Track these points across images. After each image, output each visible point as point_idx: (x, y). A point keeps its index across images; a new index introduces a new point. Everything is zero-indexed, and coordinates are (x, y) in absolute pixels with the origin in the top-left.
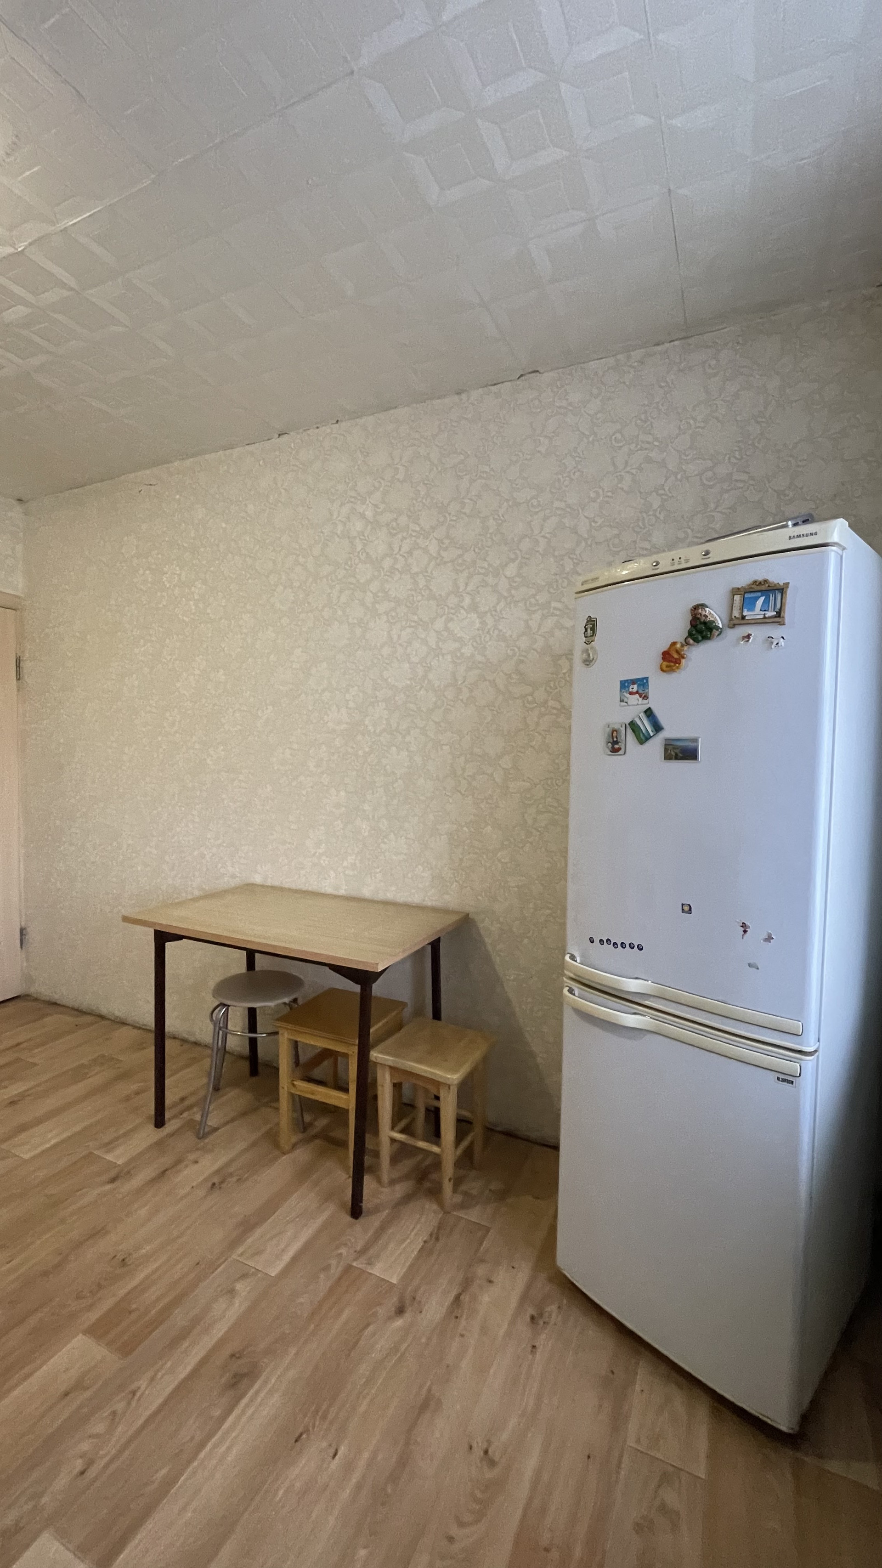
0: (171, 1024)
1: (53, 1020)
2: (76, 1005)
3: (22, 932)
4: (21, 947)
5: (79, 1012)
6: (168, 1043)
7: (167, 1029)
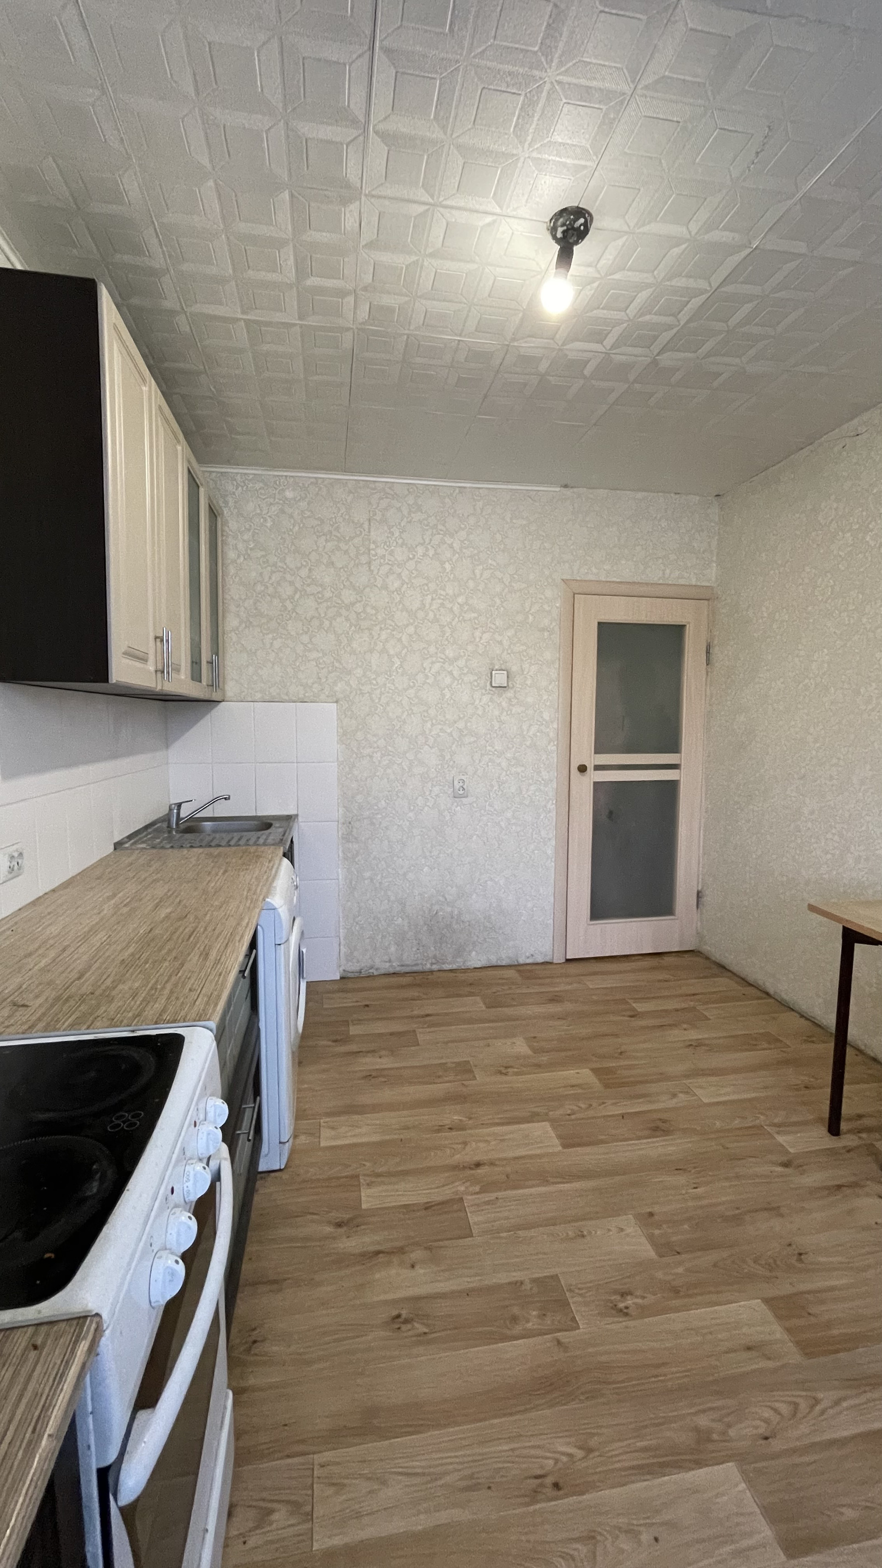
0: (853, 1032)
1: (723, 983)
2: (743, 976)
3: (699, 895)
4: (697, 907)
5: (745, 982)
6: (849, 1051)
7: (850, 1037)
